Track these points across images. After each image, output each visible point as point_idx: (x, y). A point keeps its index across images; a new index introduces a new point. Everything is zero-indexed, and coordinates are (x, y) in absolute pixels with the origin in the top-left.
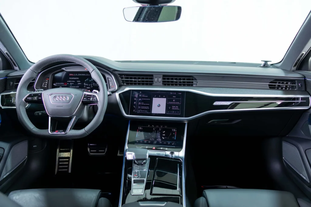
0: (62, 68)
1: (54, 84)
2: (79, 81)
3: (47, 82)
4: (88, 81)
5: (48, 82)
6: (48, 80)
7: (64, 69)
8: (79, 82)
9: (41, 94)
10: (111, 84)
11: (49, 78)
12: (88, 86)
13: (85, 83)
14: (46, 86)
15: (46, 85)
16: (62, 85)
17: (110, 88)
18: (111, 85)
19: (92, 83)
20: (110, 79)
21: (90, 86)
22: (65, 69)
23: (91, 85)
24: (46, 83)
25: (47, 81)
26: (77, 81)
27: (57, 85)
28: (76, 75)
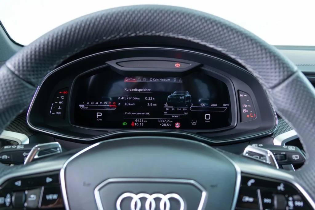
0: (107, 62)
1: (80, 106)
2: (151, 99)
3: (61, 100)
4: (178, 96)
5: (65, 100)
6: (66, 96)
7: (112, 63)
8: (150, 102)
9: (55, 175)
10: (247, 108)
11: (67, 89)
12: (176, 112)
13: (166, 105)
14: (59, 111)
15: (60, 108)
16: (102, 107)
17: (241, 121)
18: (245, 111)
19: (188, 103)
20: (245, 93)
21: (182, 112)
22: (117, 63)
23: (185, 109)
24: (60, 103)
25: (62, 97)
26: (146, 98)
27: (89, 107)
28: (145, 80)
